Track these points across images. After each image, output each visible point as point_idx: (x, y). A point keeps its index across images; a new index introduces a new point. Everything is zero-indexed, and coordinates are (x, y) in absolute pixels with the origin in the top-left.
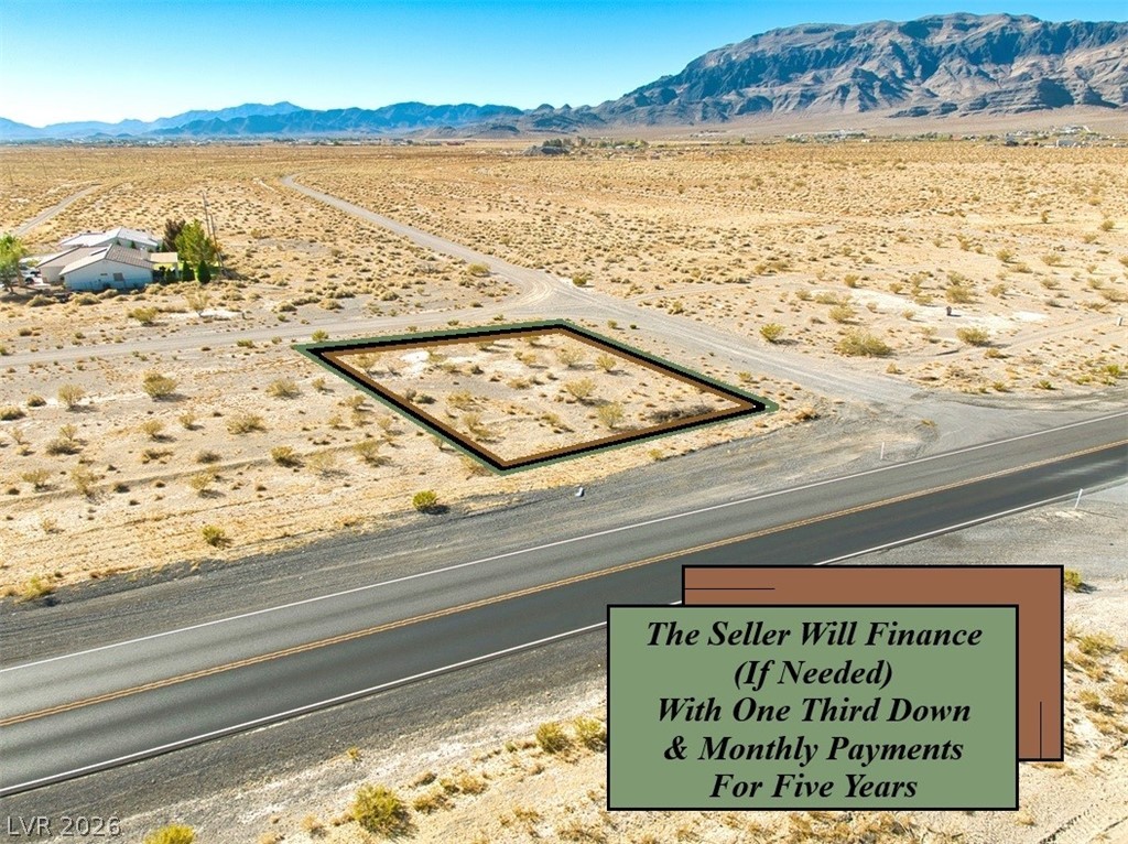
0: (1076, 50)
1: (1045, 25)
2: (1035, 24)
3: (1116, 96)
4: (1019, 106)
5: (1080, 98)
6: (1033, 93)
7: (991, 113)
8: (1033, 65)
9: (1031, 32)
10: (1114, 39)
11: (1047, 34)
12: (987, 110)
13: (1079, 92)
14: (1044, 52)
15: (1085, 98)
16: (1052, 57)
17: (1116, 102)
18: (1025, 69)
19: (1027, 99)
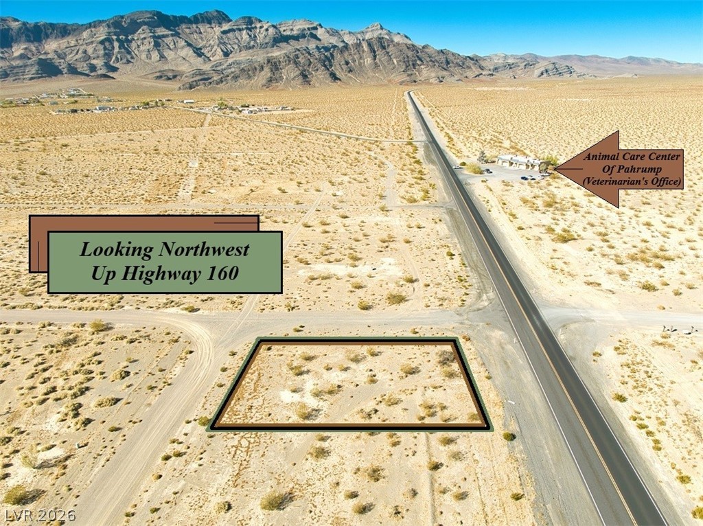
0: (49, 40)
1: (24, 24)
2: (17, 23)
3: (85, 69)
4: (30, 76)
5: (65, 70)
6: (36, 67)
7: (14, 80)
8: (26, 49)
9: (17, 27)
10: (69, 34)
11: (27, 29)
12: (10, 79)
13: (63, 66)
14: (29, 41)
15: (68, 70)
16: (36, 44)
17: (87, 72)
18: (22, 52)
19: (33, 71)
